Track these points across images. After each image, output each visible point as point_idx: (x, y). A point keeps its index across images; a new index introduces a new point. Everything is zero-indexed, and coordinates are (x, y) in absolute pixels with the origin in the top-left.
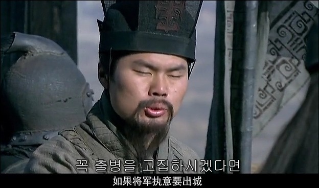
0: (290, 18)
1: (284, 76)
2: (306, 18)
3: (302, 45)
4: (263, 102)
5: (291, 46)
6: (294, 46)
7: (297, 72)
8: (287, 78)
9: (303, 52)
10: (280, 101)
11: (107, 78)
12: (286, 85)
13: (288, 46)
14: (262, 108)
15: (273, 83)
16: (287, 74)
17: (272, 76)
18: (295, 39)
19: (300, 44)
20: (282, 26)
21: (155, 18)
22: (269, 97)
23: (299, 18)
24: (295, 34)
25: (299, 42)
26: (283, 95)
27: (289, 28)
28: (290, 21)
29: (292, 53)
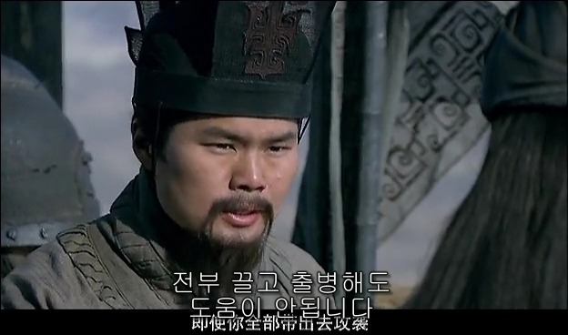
0: (452, 21)
1: (442, 124)
2: (481, 21)
3: (473, 70)
4: (406, 170)
5: (454, 70)
6: (459, 71)
7: (465, 118)
8: (447, 128)
9: (476, 81)
10: (435, 169)
11: (150, 151)
12: (446, 141)
13: (449, 71)
14: (403, 182)
15: (423, 136)
16: (448, 121)
17: (421, 125)
18: (460, 59)
19: (469, 67)
20: (439, 36)
21: (243, 53)
22: (415, 162)
23: (467, 22)
24: (461, 50)
25: (467, 63)
26: (440, 157)
27: (451, 40)
28: (452, 27)
29: (455, 84)
